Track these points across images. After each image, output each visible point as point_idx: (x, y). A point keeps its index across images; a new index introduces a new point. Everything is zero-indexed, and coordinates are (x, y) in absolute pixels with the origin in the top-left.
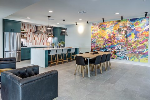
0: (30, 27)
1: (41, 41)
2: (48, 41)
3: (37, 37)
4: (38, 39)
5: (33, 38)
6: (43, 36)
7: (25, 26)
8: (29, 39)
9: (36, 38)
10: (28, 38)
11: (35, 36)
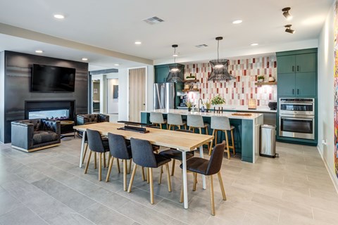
0: (207, 68)
1: (236, 96)
2: (257, 96)
3: (225, 86)
4: (227, 93)
5: (215, 90)
6: (241, 83)
7: (197, 69)
8: (205, 93)
9: (222, 90)
10: (204, 91)
11: (218, 86)
